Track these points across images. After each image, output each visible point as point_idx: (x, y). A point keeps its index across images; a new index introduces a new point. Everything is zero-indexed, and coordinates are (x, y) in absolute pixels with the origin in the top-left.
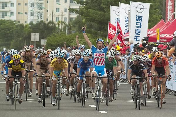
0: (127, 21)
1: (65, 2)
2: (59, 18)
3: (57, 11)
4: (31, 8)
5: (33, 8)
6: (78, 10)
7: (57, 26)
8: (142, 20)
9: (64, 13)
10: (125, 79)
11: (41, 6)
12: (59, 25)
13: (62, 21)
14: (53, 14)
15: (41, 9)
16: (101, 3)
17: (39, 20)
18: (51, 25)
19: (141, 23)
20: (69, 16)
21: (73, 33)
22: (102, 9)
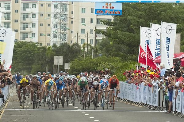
0: (159, 44)
1: (91, 23)
2: (84, 40)
3: (82, 33)
4: (54, 30)
5: (56, 29)
6: (106, 31)
7: (82, 49)
8: (169, 42)
9: (90, 34)
10: (156, 107)
11: (65, 26)
12: (84, 48)
13: (87, 43)
14: (78, 36)
15: (65, 30)
16: (131, 24)
17: (63, 42)
18: (75, 47)
19: (169, 45)
20: (95, 38)
21: (100, 56)
22: (131, 31)
